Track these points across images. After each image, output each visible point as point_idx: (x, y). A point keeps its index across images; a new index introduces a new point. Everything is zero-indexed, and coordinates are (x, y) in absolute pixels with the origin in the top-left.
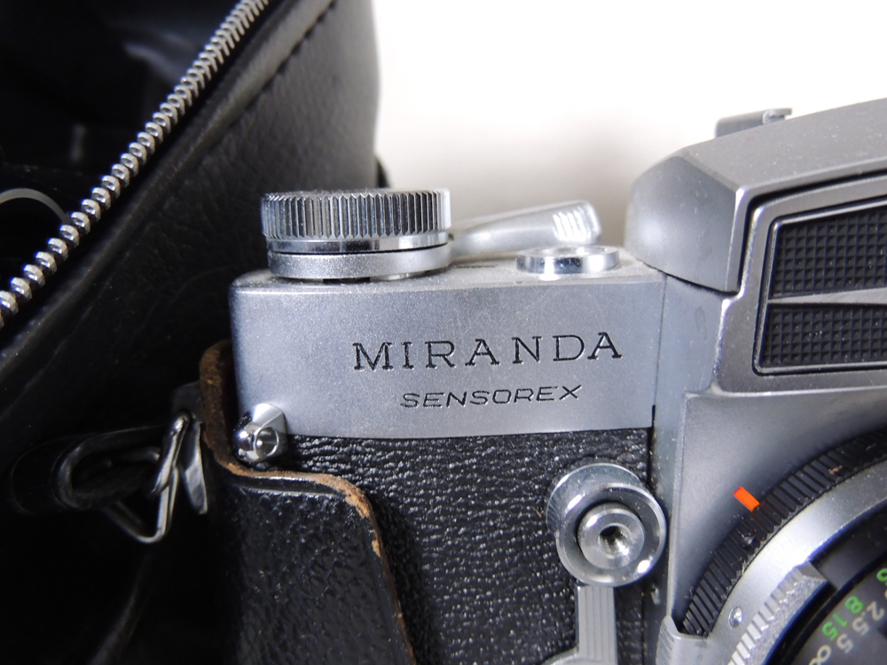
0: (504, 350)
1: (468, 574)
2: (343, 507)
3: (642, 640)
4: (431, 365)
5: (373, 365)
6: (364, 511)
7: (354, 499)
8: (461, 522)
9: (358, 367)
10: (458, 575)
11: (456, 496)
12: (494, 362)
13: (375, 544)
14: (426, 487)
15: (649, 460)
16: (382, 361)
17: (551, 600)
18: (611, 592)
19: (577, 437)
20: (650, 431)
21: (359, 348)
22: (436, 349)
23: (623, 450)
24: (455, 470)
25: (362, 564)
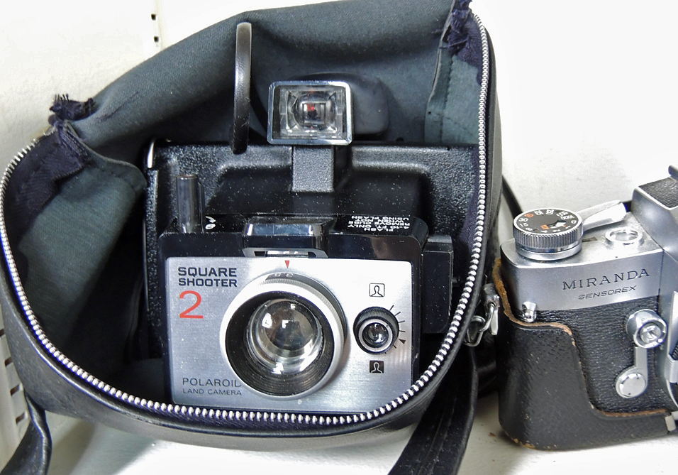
0: (612, 279)
1: (598, 347)
2: (563, 332)
3: (654, 360)
4: (589, 286)
5: (569, 288)
6: (570, 333)
7: (567, 330)
8: (597, 332)
9: (564, 289)
10: (596, 348)
11: (595, 324)
12: (609, 282)
13: (573, 343)
14: (585, 322)
15: (657, 305)
16: (573, 286)
17: (625, 351)
18: (646, 351)
19: (635, 301)
20: (658, 297)
21: (565, 283)
22: (590, 281)
23: (649, 303)
24: (595, 316)
25: (569, 348)
